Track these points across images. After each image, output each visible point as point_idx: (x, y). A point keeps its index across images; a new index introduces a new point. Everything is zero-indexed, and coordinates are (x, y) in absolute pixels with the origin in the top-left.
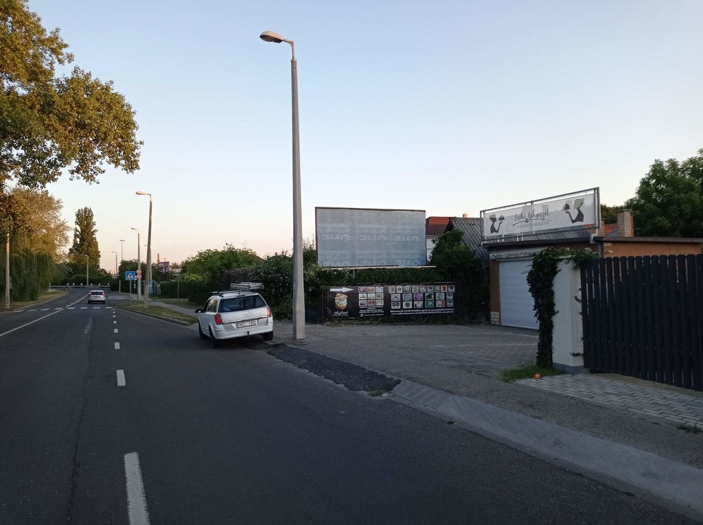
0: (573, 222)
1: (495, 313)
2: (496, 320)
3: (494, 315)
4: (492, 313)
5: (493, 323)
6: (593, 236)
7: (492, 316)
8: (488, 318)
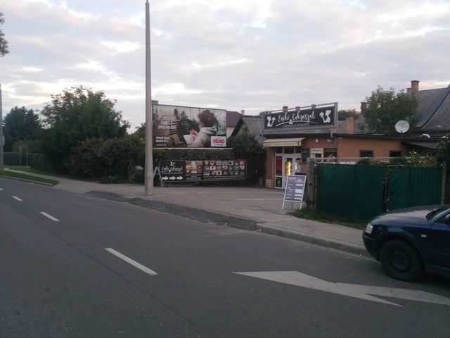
2: (269, 185)
4: (267, 180)
5: (267, 186)
6: (332, 132)
7: (267, 182)
8: (264, 183)
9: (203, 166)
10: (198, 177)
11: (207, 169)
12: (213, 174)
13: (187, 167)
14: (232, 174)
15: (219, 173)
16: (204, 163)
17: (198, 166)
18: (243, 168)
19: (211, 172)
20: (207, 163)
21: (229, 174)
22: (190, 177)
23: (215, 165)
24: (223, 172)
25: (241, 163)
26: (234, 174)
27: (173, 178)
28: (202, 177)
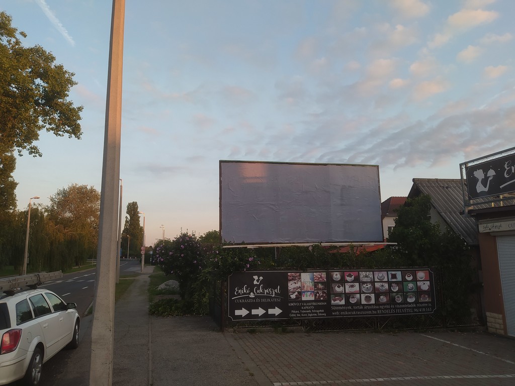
1: (495, 315)
2: (498, 326)
3: (492, 318)
4: (488, 314)
5: (491, 330)
7: (489, 319)
9: (329, 283)
10: (317, 308)
11: (339, 290)
12: (353, 301)
13: (291, 286)
14: (399, 300)
15: (368, 298)
16: (329, 277)
17: (316, 284)
18: (425, 286)
19: (348, 296)
20: (337, 276)
21: (392, 301)
22: (298, 308)
23: (357, 279)
24: (377, 298)
25: (421, 275)
26: (405, 302)
27: (260, 312)
28: (328, 308)
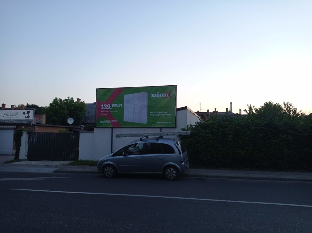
0: (26, 118)
6: (32, 123)
